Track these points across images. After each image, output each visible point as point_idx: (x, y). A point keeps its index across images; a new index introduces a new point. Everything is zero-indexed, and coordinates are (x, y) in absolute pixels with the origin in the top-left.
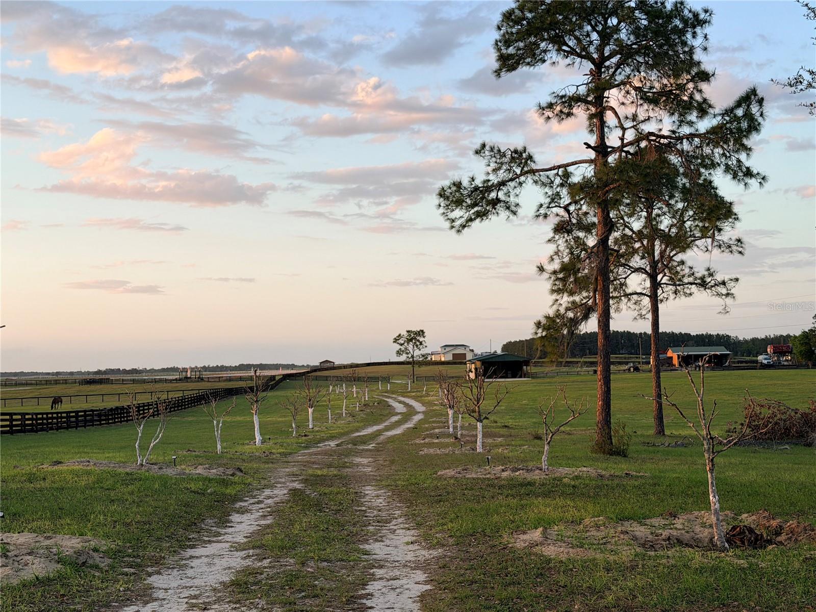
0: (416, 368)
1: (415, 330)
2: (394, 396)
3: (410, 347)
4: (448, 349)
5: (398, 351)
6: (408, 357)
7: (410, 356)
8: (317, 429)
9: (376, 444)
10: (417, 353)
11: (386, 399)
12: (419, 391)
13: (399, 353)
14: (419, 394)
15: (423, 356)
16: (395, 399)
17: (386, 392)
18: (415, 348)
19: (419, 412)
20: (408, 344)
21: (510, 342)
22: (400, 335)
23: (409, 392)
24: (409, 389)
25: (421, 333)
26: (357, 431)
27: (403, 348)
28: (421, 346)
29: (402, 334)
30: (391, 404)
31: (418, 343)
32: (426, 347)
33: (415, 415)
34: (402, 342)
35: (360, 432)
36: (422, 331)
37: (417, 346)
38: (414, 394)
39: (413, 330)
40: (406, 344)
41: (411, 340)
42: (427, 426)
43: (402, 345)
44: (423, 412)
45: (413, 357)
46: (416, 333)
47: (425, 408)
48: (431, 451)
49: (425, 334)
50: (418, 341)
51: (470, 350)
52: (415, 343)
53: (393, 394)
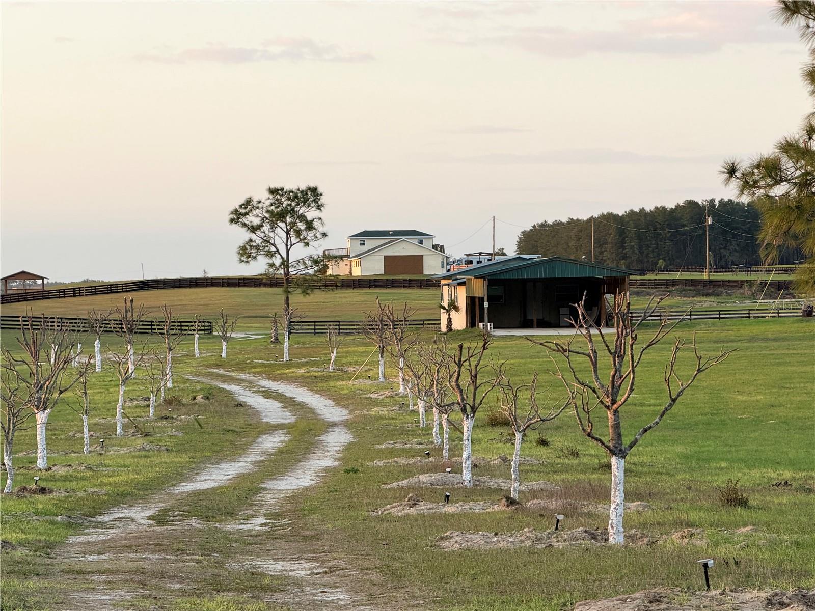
0: (297, 298)
1: (293, 187)
2: (243, 376)
3: (279, 236)
4: (371, 243)
5: (243, 248)
6: (272, 265)
7: (277, 261)
8: (61, 471)
9: (266, 516)
10: (298, 252)
11: (225, 386)
12: (315, 363)
13: (246, 253)
14: (315, 371)
15: (316, 262)
16: (250, 385)
17: (218, 366)
18: (294, 240)
19: (334, 424)
20: (273, 228)
21: (543, 225)
22: (249, 201)
23: (288, 365)
24: (286, 357)
25: (311, 196)
26: (181, 476)
27: (257, 239)
28: (311, 234)
29: (255, 199)
30: (242, 399)
31: (301, 226)
32: (324, 235)
33: (325, 433)
34: (256, 221)
35: (190, 480)
36: (314, 190)
37: (298, 233)
38: (302, 371)
39: (287, 188)
40: (266, 228)
41: (281, 216)
42: (381, 463)
43: (254, 229)
44: (347, 424)
45: (285, 264)
46: (296, 197)
47: (345, 412)
48: (477, 540)
49: (323, 200)
50: (302, 217)
51: (435, 247)
52: (293, 224)
53: (242, 370)
